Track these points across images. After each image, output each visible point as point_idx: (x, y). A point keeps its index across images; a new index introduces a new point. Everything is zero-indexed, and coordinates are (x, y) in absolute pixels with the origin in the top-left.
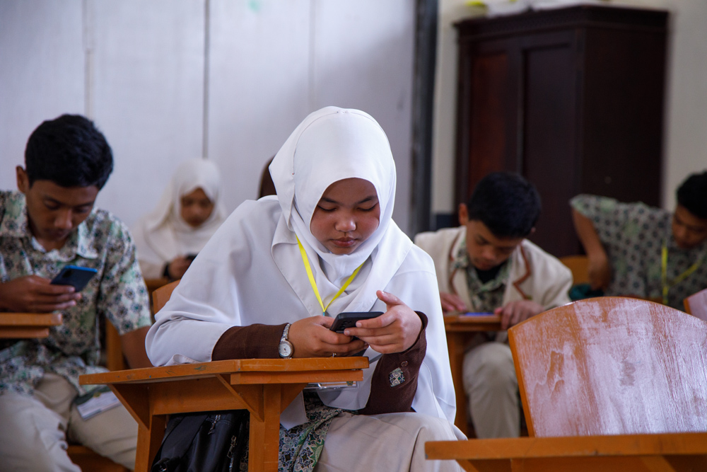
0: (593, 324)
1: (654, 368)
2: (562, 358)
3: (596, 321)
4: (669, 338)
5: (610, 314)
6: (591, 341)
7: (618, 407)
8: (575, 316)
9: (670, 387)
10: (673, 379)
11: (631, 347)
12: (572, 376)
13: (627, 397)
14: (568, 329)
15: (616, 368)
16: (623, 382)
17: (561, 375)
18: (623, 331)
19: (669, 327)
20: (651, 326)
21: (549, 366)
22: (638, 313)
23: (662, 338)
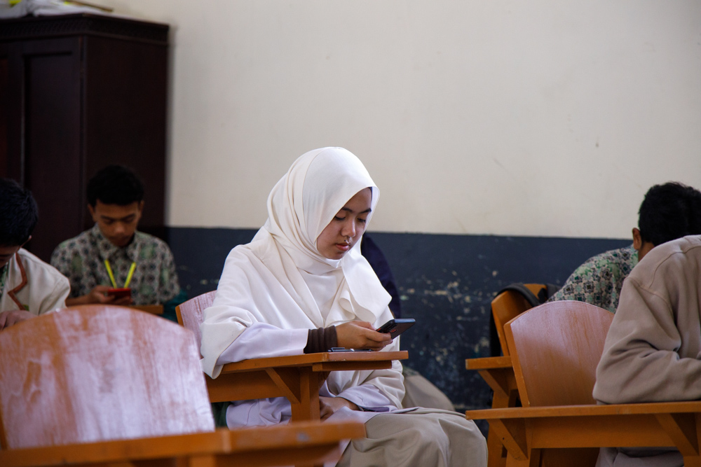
0: (73, 333)
1: (133, 375)
2: (39, 368)
3: (76, 329)
4: (149, 345)
5: (91, 323)
6: (71, 349)
7: (96, 416)
8: (54, 325)
9: (149, 392)
10: (151, 385)
11: (111, 355)
12: (49, 387)
13: (104, 405)
14: (47, 339)
15: (95, 376)
16: (102, 390)
17: (38, 384)
18: (103, 340)
19: (149, 333)
20: (131, 333)
21: (25, 376)
22: (119, 321)
23: (142, 345)
